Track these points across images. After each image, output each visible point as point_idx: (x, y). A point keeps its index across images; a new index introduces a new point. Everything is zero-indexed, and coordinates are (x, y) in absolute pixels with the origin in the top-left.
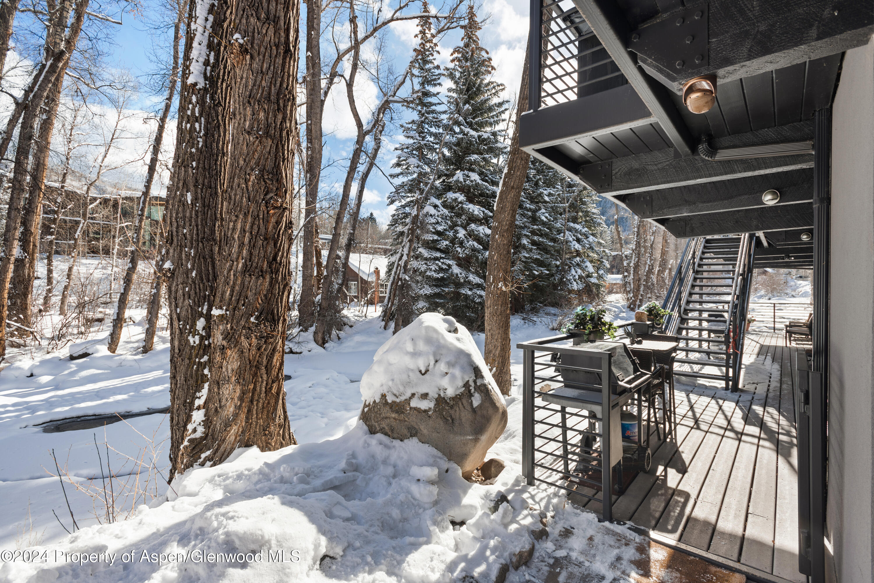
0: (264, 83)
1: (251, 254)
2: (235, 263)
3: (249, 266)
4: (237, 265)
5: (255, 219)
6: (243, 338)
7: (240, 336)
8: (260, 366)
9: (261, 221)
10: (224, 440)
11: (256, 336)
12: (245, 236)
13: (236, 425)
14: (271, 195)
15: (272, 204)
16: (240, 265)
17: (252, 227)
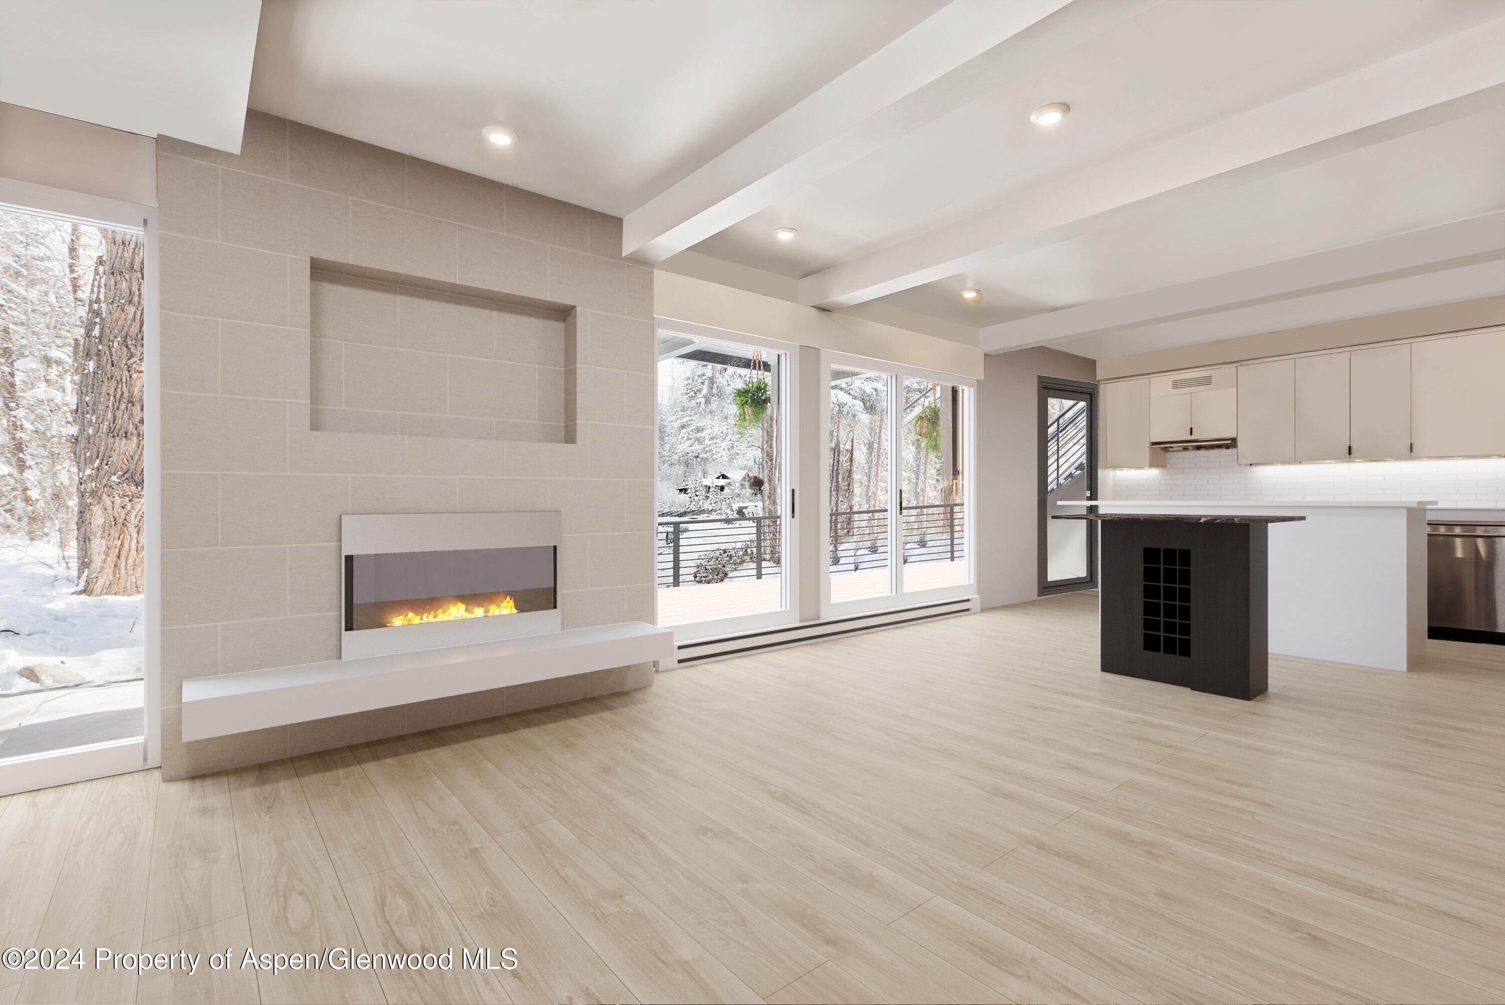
0: (126, 254)
1: (114, 416)
2: (101, 425)
3: (113, 428)
4: (103, 427)
5: (118, 383)
6: (104, 495)
7: (102, 494)
8: (128, 525)
9: (124, 385)
10: (92, 591)
11: (119, 495)
12: (109, 400)
13: (102, 578)
14: (134, 360)
15: (135, 369)
16: (105, 427)
17: (116, 391)
